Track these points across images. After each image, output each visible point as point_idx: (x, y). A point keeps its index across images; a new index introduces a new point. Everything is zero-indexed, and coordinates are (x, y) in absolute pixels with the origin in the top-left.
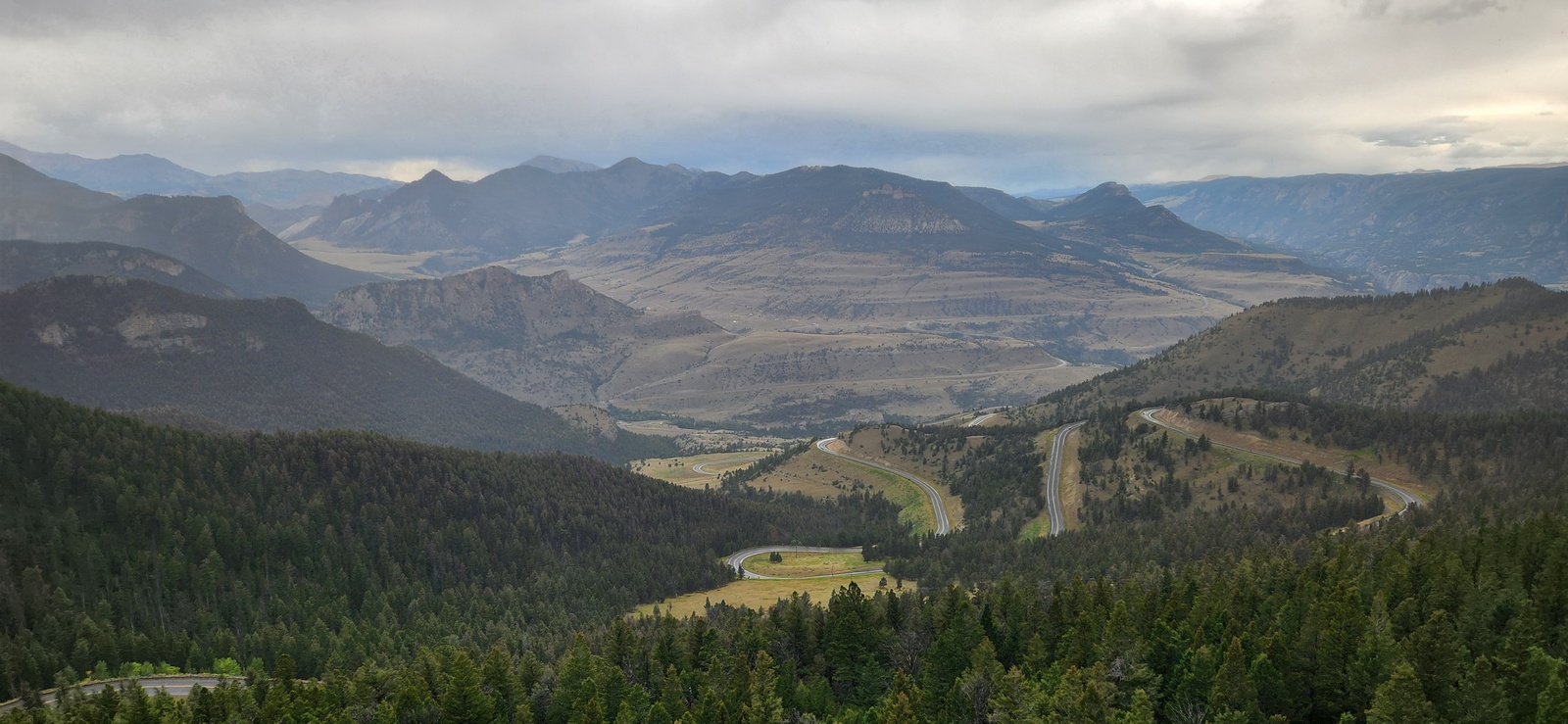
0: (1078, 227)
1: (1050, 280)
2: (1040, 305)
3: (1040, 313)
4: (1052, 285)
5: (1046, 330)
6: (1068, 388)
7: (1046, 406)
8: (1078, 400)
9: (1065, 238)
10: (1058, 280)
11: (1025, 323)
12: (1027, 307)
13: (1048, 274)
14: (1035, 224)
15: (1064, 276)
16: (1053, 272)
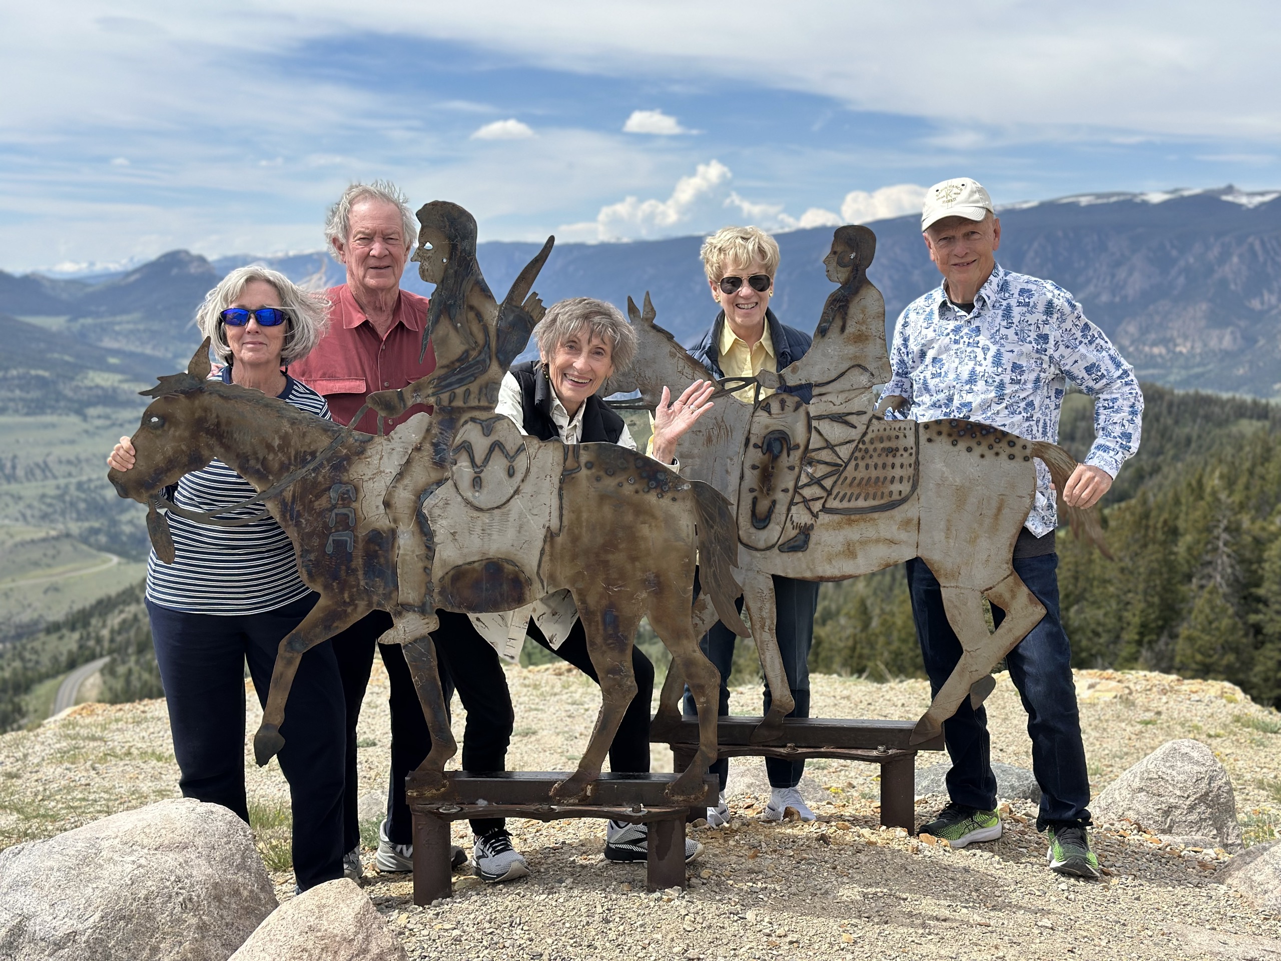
0: (131, 326)
1: (85, 418)
2: (69, 462)
3: (70, 475)
4: (85, 426)
5: (82, 506)
6: (100, 602)
7: (61, 638)
8: (115, 620)
9: (108, 343)
10: (99, 417)
11: (43, 496)
12: (45, 468)
13: (79, 408)
14: (54, 323)
15: (108, 410)
16: (90, 404)
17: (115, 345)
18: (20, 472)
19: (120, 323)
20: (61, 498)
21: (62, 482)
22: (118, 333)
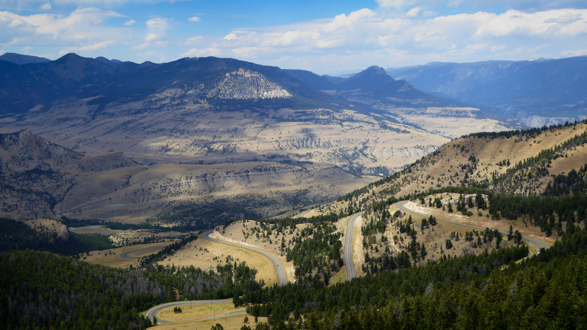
0: (357, 93)
1: (342, 125)
2: (337, 141)
3: (337, 146)
4: (343, 129)
5: (341, 157)
7: (342, 203)
8: (360, 198)
9: (349, 99)
10: (347, 126)
11: (328, 153)
12: (329, 143)
13: (341, 122)
14: (332, 92)
15: (350, 123)
16: (344, 121)
17: (352, 100)
18: (321, 144)
19: (354, 92)
20: (334, 154)
21: (335, 148)
22: (353, 96)
